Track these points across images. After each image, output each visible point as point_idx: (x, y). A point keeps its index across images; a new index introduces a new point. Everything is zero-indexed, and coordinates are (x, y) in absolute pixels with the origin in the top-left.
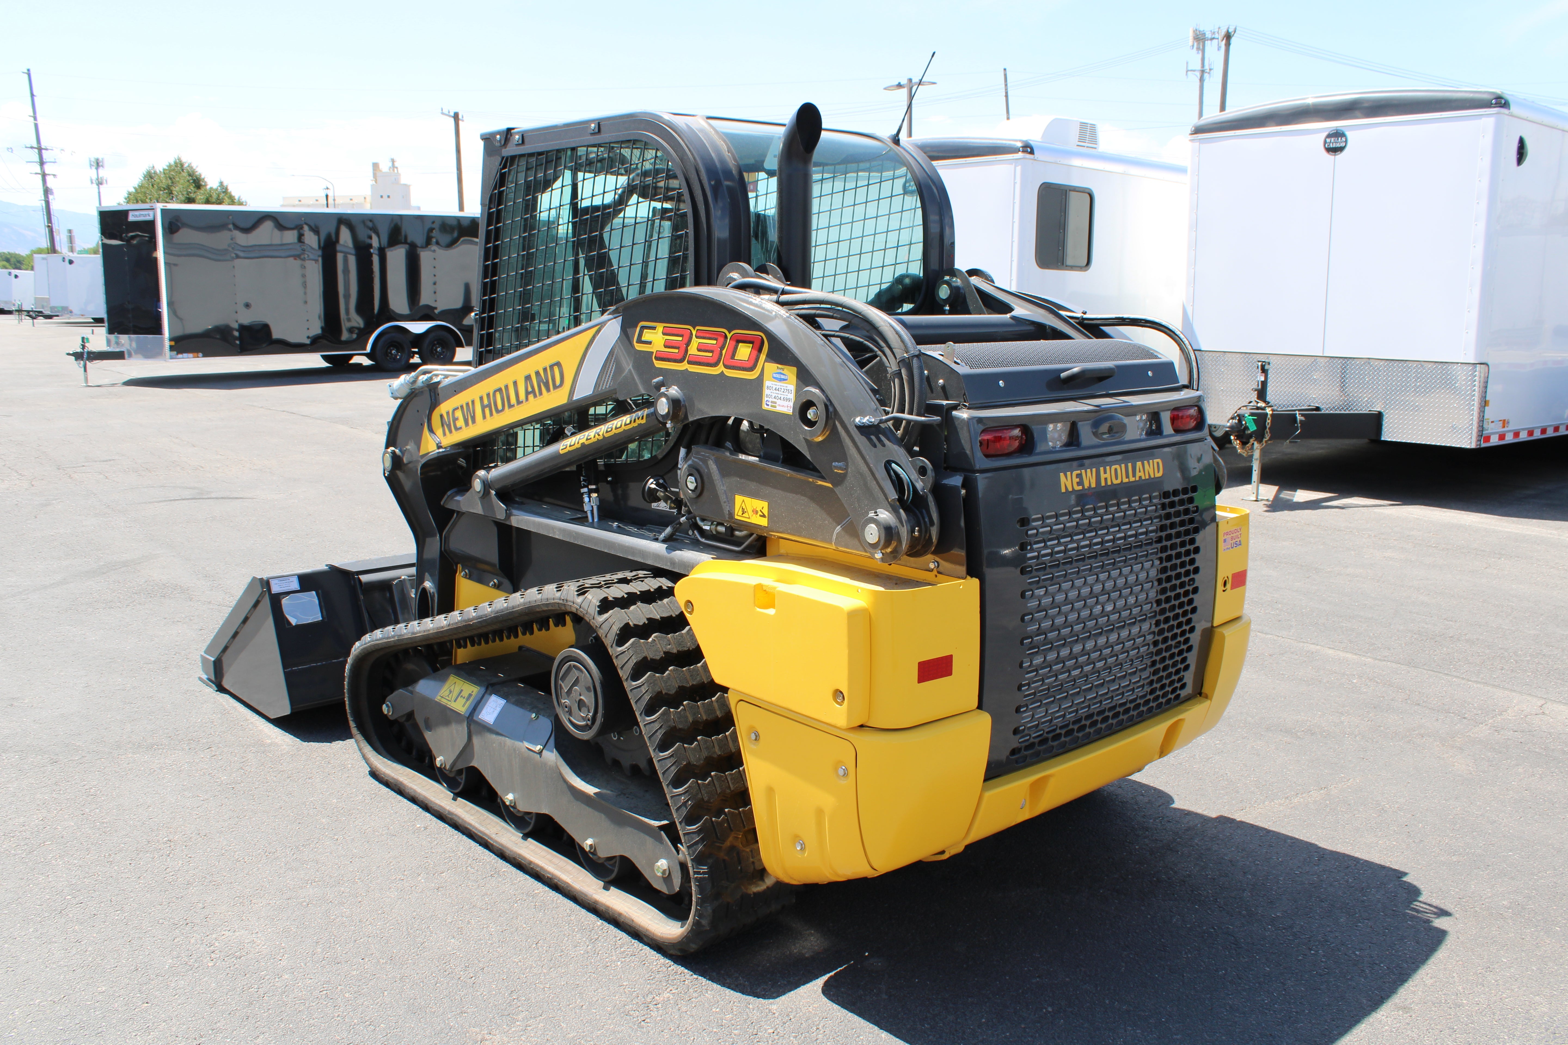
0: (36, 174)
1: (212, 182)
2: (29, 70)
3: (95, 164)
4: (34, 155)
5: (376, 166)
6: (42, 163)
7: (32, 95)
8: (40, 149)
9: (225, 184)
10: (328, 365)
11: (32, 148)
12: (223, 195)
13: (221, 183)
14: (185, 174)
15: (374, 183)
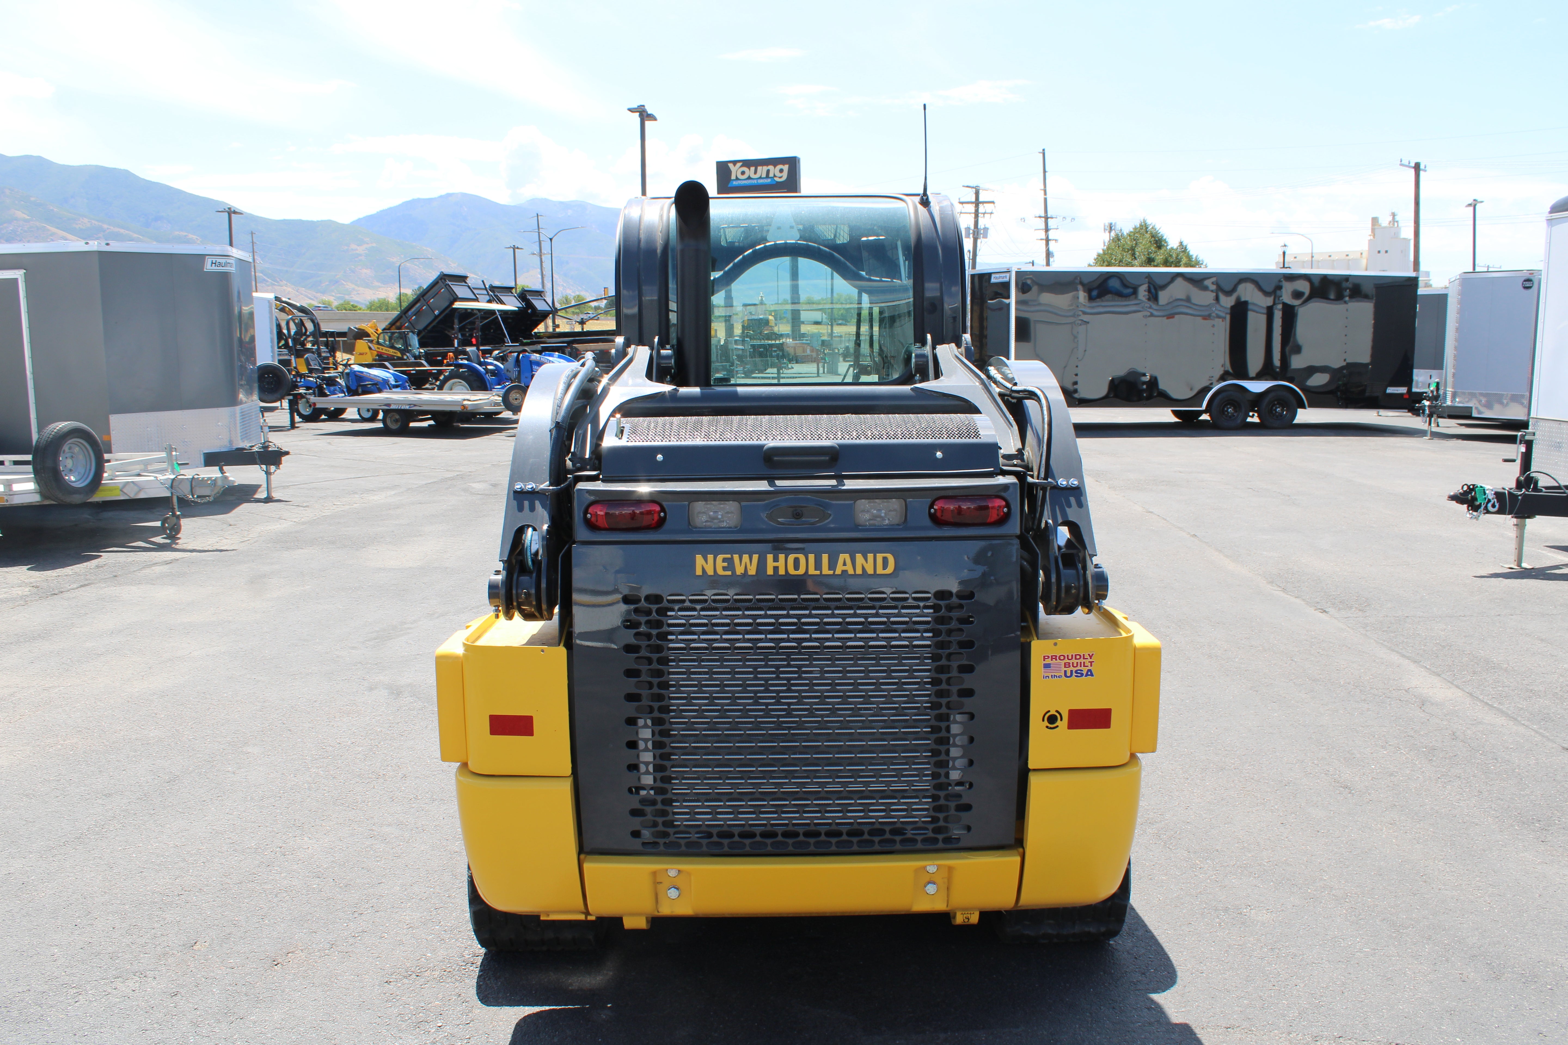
0: (1041, 239)
1: (1173, 243)
2: (1044, 150)
3: (1109, 228)
4: (1041, 223)
5: (1375, 221)
6: (1047, 230)
7: (1045, 172)
8: (1046, 218)
9: (1184, 244)
10: (1177, 420)
11: (1040, 217)
12: (1182, 256)
13: (1181, 243)
14: (1148, 236)
15: (1372, 237)
